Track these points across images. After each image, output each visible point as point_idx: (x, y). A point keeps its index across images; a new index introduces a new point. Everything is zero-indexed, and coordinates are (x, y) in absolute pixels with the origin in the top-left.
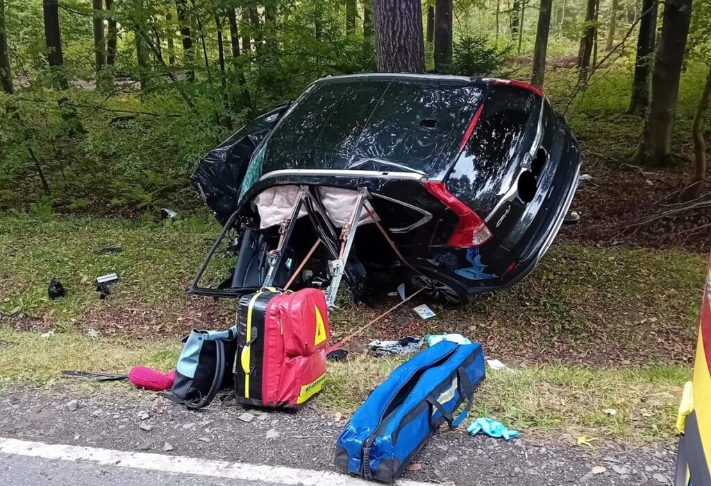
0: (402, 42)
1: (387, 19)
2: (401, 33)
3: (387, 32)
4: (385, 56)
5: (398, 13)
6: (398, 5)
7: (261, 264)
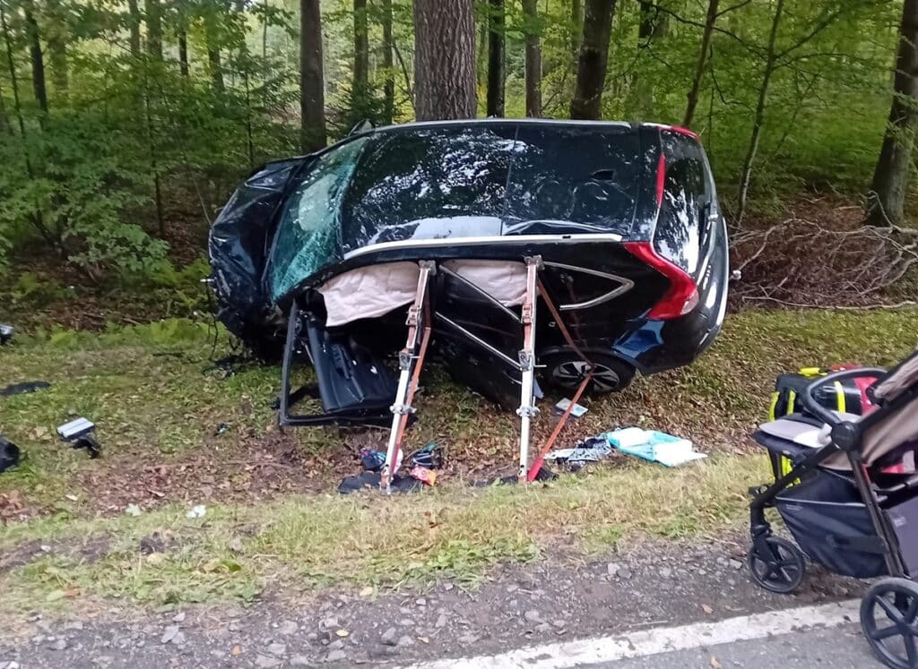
0: (460, 82)
1: (441, 54)
2: (459, 71)
3: (442, 70)
4: (436, 99)
5: (457, 47)
6: (457, 38)
7: (345, 371)
